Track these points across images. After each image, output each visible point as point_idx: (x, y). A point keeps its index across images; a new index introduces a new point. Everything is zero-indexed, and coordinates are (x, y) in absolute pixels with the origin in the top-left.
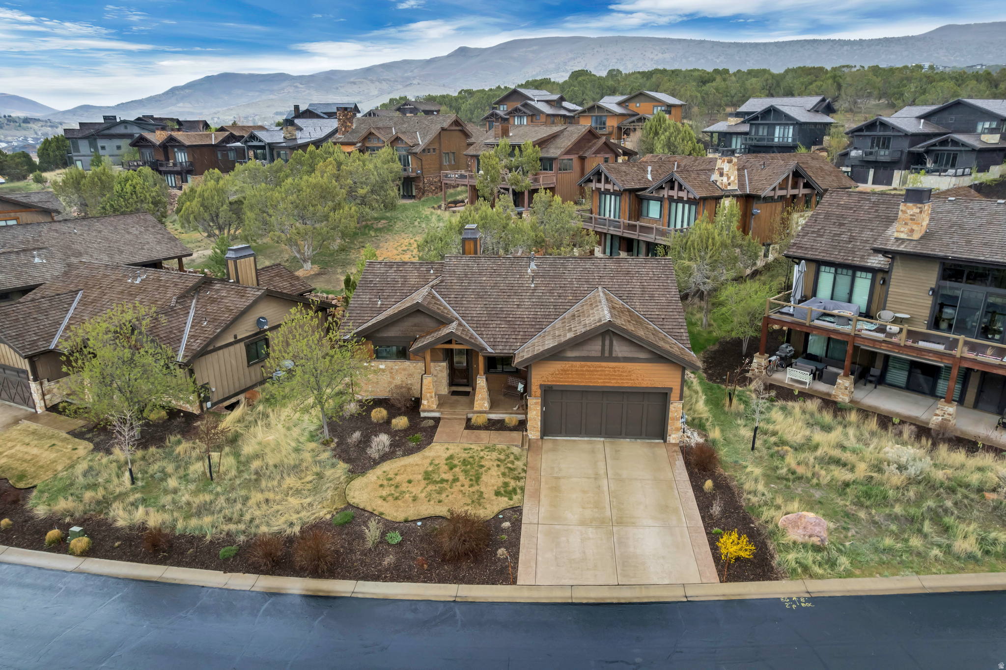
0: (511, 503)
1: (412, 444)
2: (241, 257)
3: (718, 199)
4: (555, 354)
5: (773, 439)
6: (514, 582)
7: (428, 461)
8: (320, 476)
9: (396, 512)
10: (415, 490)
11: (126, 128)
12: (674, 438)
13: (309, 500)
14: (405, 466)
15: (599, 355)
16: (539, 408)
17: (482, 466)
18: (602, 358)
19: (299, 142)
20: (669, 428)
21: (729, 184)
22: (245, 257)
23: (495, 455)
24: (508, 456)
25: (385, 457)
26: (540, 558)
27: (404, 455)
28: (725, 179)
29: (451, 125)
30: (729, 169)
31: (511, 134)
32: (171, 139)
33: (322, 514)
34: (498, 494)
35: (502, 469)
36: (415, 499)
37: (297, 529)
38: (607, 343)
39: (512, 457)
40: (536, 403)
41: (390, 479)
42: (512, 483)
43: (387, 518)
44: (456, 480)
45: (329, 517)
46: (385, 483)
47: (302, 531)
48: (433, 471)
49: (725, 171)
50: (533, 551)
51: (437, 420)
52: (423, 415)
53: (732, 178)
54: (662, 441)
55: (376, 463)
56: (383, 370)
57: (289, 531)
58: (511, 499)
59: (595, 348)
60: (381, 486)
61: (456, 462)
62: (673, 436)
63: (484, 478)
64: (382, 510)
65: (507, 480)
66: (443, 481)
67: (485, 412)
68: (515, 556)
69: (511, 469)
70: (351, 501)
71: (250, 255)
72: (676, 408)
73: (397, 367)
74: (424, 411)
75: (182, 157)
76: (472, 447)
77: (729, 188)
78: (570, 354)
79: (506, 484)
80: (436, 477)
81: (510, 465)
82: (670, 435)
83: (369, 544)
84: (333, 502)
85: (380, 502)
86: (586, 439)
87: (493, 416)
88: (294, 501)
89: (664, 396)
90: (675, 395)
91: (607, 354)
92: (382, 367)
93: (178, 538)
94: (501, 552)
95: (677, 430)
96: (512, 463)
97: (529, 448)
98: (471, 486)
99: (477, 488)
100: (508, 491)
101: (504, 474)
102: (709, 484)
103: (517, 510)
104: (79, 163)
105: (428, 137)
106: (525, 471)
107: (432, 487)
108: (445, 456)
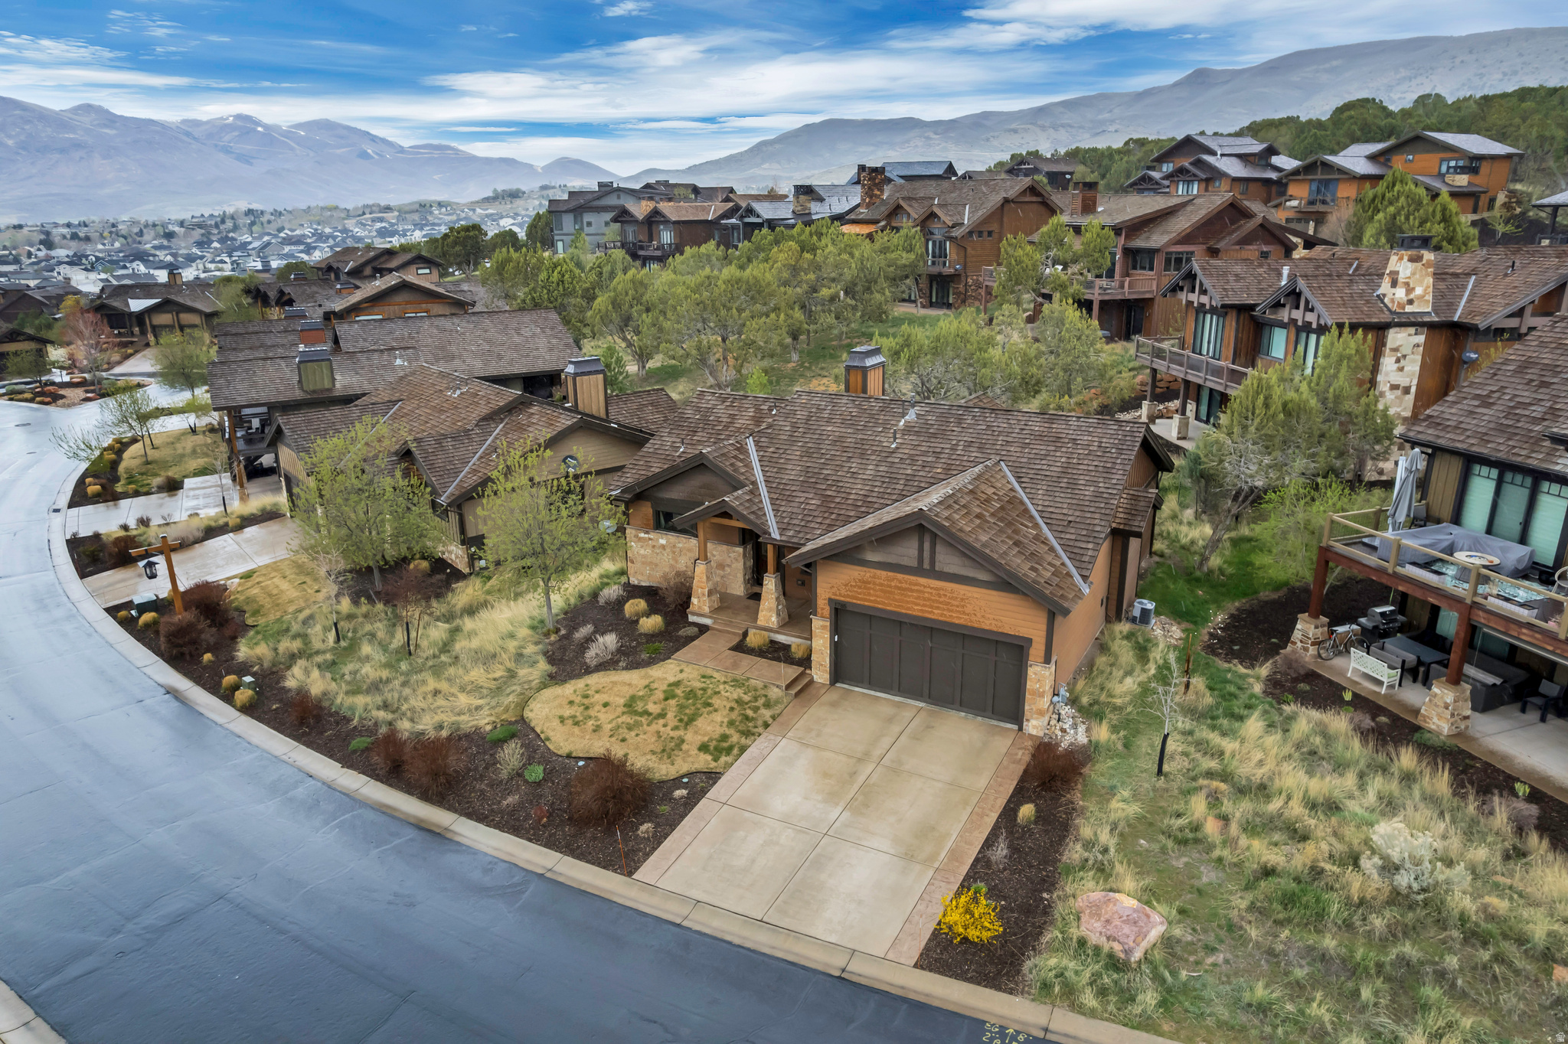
0: (713, 764)
1: (644, 656)
2: (583, 374)
3: (1381, 329)
4: (845, 553)
5: (1213, 764)
6: (630, 874)
7: (646, 682)
8: (512, 674)
9: (563, 740)
10: (604, 717)
11: (619, 197)
12: (1035, 727)
13: (481, 702)
14: (614, 683)
15: (915, 564)
16: (827, 635)
17: (709, 705)
18: (918, 571)
19: (815, 217)
20: (1027, 707)
21: (1410, 302)
22: (589, 373)
23: (738, 693)
24: (756, 699)
25: (604, 666)
26: (688, 851)
27: (626, 668)
28: (1400, 293)
29: (1024, 193)
30: (1413, 274)
31: (1100, 209)
32: (656, 212)
33: (482, 723)
34: (703, 748)
35: (734, 715)
36: (597, 729)
37: (444, 733)
38: (927, 546)
39: (761, 701)
40: (823, 627)
41: (586, 697)
42: (735, 738)
43: (551, 747)
44: (662, 715)
45: (488, 728)
46: (578, 700)
47: (449, 738)
48: (642, 698)
49: (1401, 278)
50: (688, 839)
51: (703, 629)
52: (692, 618)
53: (1419, 291)
54: (1016, 727)
55: (589, 671)
56: (663, 547)
57: (432, 734)
58: (716, 760)
59: (907, 551)
60: (571, 703)
61: (679, 692)
62: (1033, 722)
63: (700, 722)
64: (551, 734)
65: (731, 731)
66: (647, 713)
67: (770, 630)
68: (658, 840)
69: (747, 718)
70: (527, 714)
71: (597, 372)
72: (1039, 677)
73: (680, 545)
74: (694, 614)
76: (716, 675)
77: (1408, 309)
78: (872, 556)
79: (724, 737)
80: (639, 706)
81: (750, 713)
82: (1028, 720)
83: (504, 775)
84: (506, 710)
85: (556, 723)
86: (897, 699)
87: (782, 638)
88: (463, 700)
89: (1017, 650)
90: (1037, 650)
91: (926, 566)
92: (663, 541)
93: (331, 715)
94: (646, 828)
95: (1041, 713)
96: (756, 709)
97: (797, 694)
98: (676, 728)
99: (681, 733)
100: (720, 748)
101: (731, 723)
102: (1027, 811)
103: (713, 777)
104: (560, 245)
105: (980, 213)
106: (766, 725)
107: (627, 719)
108: (672, 679)
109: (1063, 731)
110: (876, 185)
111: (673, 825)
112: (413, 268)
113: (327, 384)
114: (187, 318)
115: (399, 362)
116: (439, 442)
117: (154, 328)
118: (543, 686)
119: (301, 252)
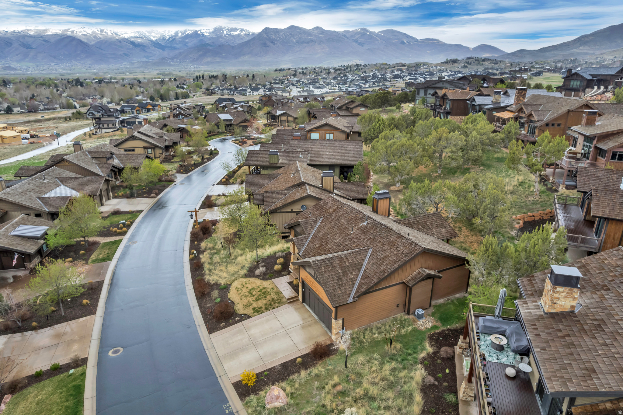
1: (267, 277)
6: (210, 334)
7: (260, 285)
9: (232, 294)
10: (244, 291)
11: (443, 84)
13: (227, 276)
14: (255, 282)
15: (314, 276)
16: (301, 288)
17: (266, 297)
19: (502, 105)
20: (332, 330)
22: (328, 176)
25: (258, 277)
26: (225, 334)
27: (260, 279)
31: (597, 124)
32: (445, 95)
34: (254, 309)
35: (268, 302)
36: (240, 294)
37: (213, 282)
39: (279, 301)
40: (301, 285)
41: (246, 284)
42: (263, 309)
43: (228, 295)
45: (223, 284)
46: (244, 284)
47: (214, 284)
48: (255, 289)
50: (228, 331)
51: (289, 274)
52: (290, 269)
54: (330, 336)
57: (211, 282)
58: (253, 313)
59: (313, 272)
60: (242, 284)
61: (263, 291)
63: (259, 301)
64: (231, 291)
65: (264, 307)
66: (252, 294)
68: (222, 328)
69: (271, 305)
70: (232, 284)
71: (331, 176)
72: (334, 324)
75: (448, 105)
78: (308, 270)
79: (261, 308)
80: (252, 291)
81: (273, 303)
83: (213, 298)
84: (230, 281)
85: (235, 288)
86: (313, 314)
88: (224, 274)
90: (334, 316)
93: (201, 268)
94: (223, 324)
95: (334, 334)
96: (275, 303)
97: (289, 303)
98: (253, 301)
99: (253, 302)
100: (258, 311)
101: (266, 304)
102: (299, 360)
103: (249, 317)
104: (418, 101)
105: (554, 116)
106: (274, 308)
107: (247, 294)
108: (265, 286)
109: (340, 342)
110: (521, 96)
111: (229, 326)
112: (359, 108)
113: (276, 162)
114: (290, 119)
115: (301, 156)
116: (272, 193)
117: (281, 121)
118: (242, 277)
119: (363, 83)
